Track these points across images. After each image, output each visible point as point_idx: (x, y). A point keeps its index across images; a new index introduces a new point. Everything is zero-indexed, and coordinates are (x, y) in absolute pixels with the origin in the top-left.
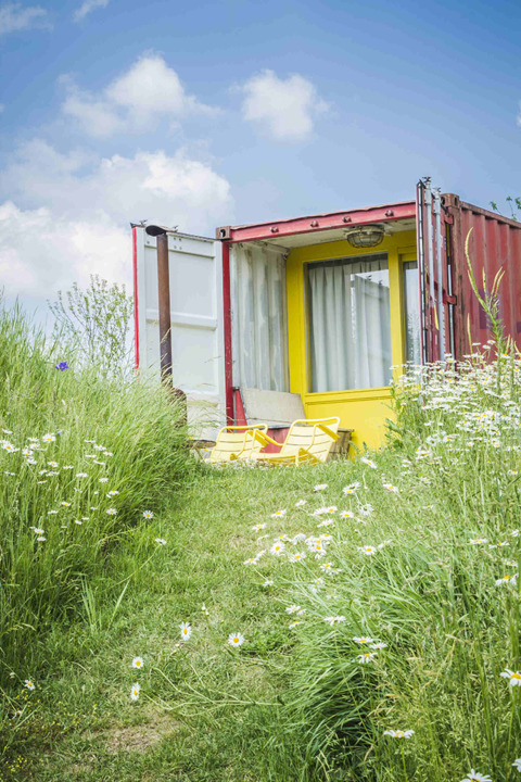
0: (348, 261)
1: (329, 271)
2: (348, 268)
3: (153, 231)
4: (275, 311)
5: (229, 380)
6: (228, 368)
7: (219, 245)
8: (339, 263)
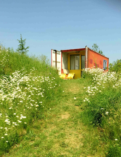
0: (75, 55)
1: (73, 56)
2: (75, 56)
3: (55, 50)
4: (66, 60)
5: (62, 68)
6: (62, 67)
7: (61, 52)
8: (74, 55)
